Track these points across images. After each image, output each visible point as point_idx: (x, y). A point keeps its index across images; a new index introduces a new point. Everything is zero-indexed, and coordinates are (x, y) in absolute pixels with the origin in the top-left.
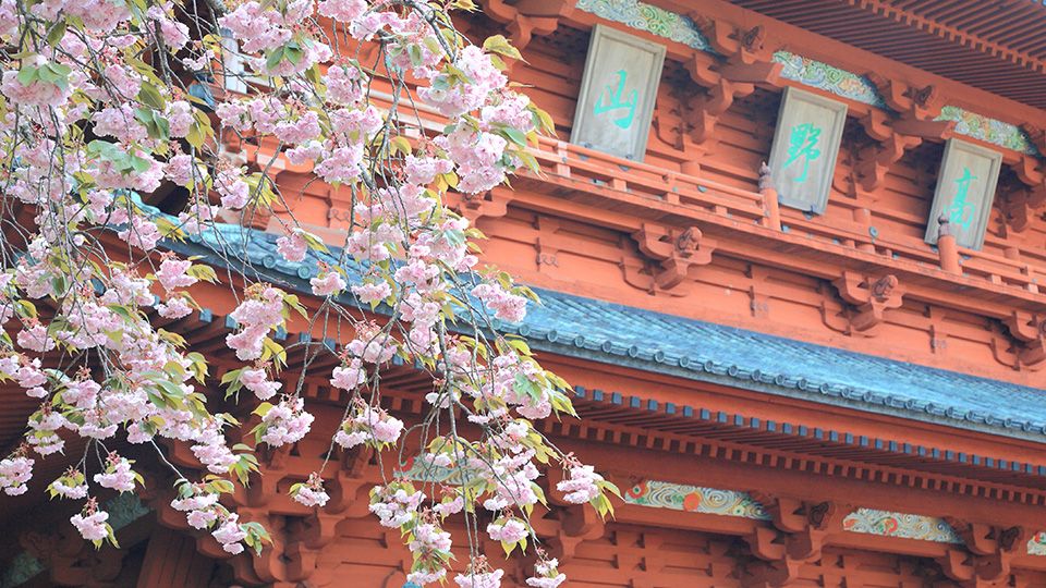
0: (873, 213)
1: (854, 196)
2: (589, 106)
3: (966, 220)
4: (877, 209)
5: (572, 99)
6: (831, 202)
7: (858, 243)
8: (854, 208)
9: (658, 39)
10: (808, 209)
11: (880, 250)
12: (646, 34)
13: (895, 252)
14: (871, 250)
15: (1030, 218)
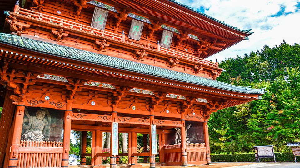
0: (150, 41)
1: (147, 38)
2: (94, 20)
3: (167, 43)
4: (151, 40)
5: (91, 19)
6: (141, 39)
7: (147, 46)
8: (147, 40)
9: (108, 10)
10: (137, 40)
11: (151, 47)
12: (105, 9)
13: (154, 48)
14: (149, 47)
15: (179, 44)
